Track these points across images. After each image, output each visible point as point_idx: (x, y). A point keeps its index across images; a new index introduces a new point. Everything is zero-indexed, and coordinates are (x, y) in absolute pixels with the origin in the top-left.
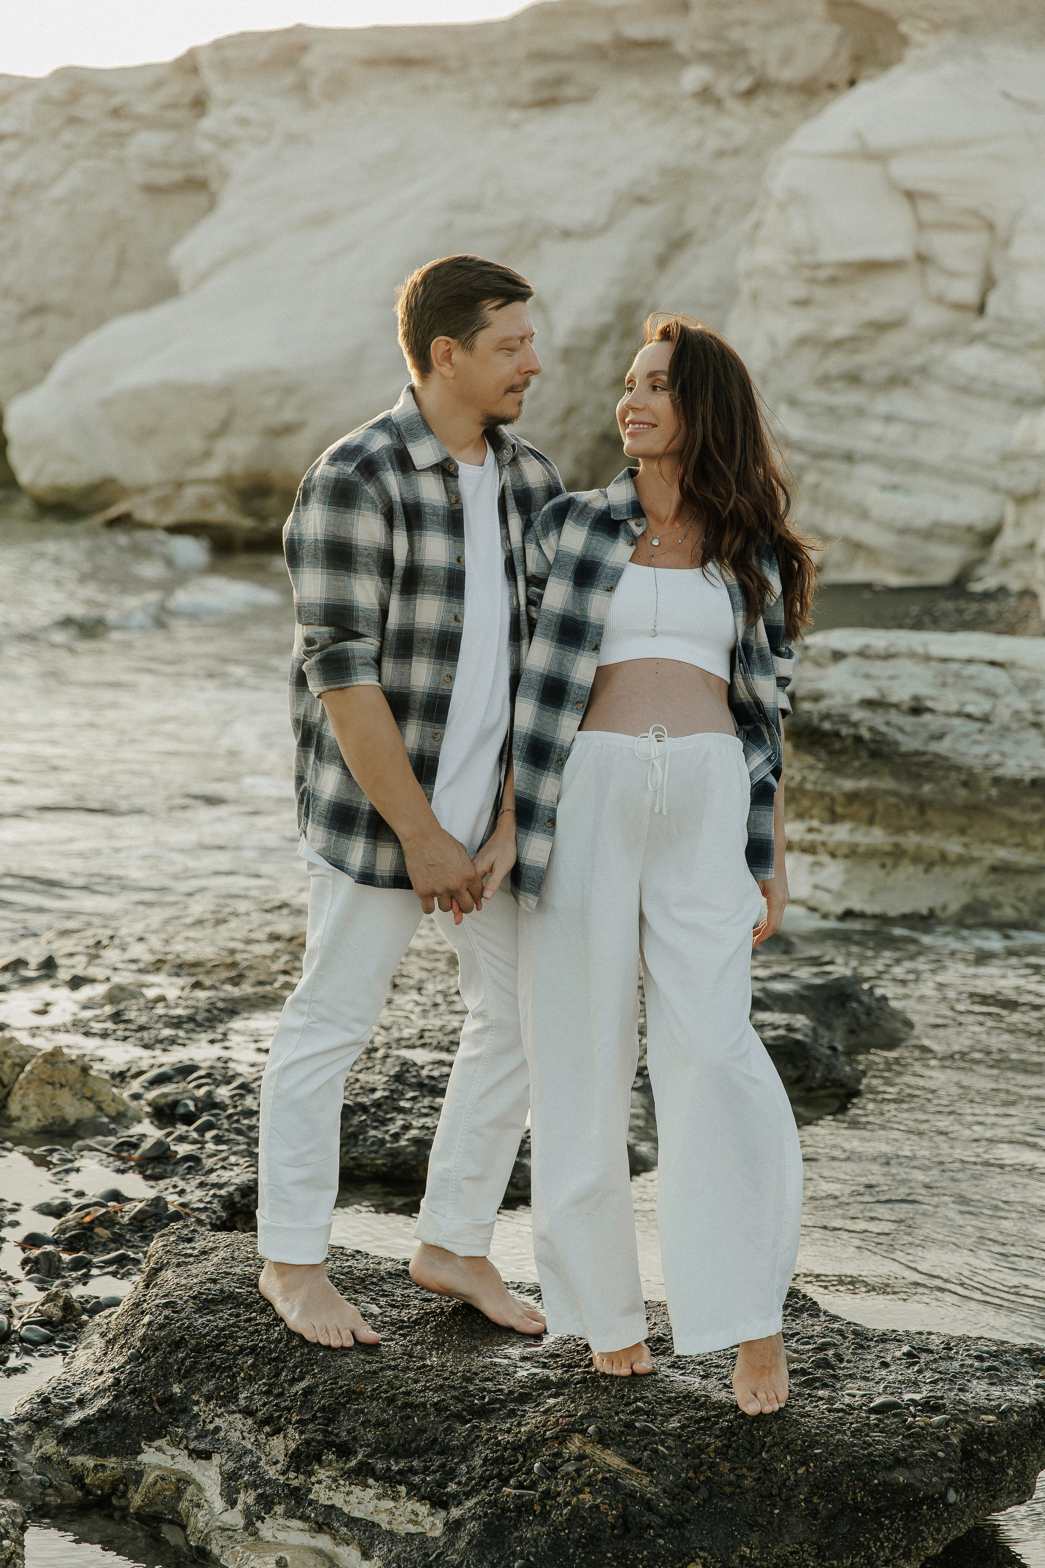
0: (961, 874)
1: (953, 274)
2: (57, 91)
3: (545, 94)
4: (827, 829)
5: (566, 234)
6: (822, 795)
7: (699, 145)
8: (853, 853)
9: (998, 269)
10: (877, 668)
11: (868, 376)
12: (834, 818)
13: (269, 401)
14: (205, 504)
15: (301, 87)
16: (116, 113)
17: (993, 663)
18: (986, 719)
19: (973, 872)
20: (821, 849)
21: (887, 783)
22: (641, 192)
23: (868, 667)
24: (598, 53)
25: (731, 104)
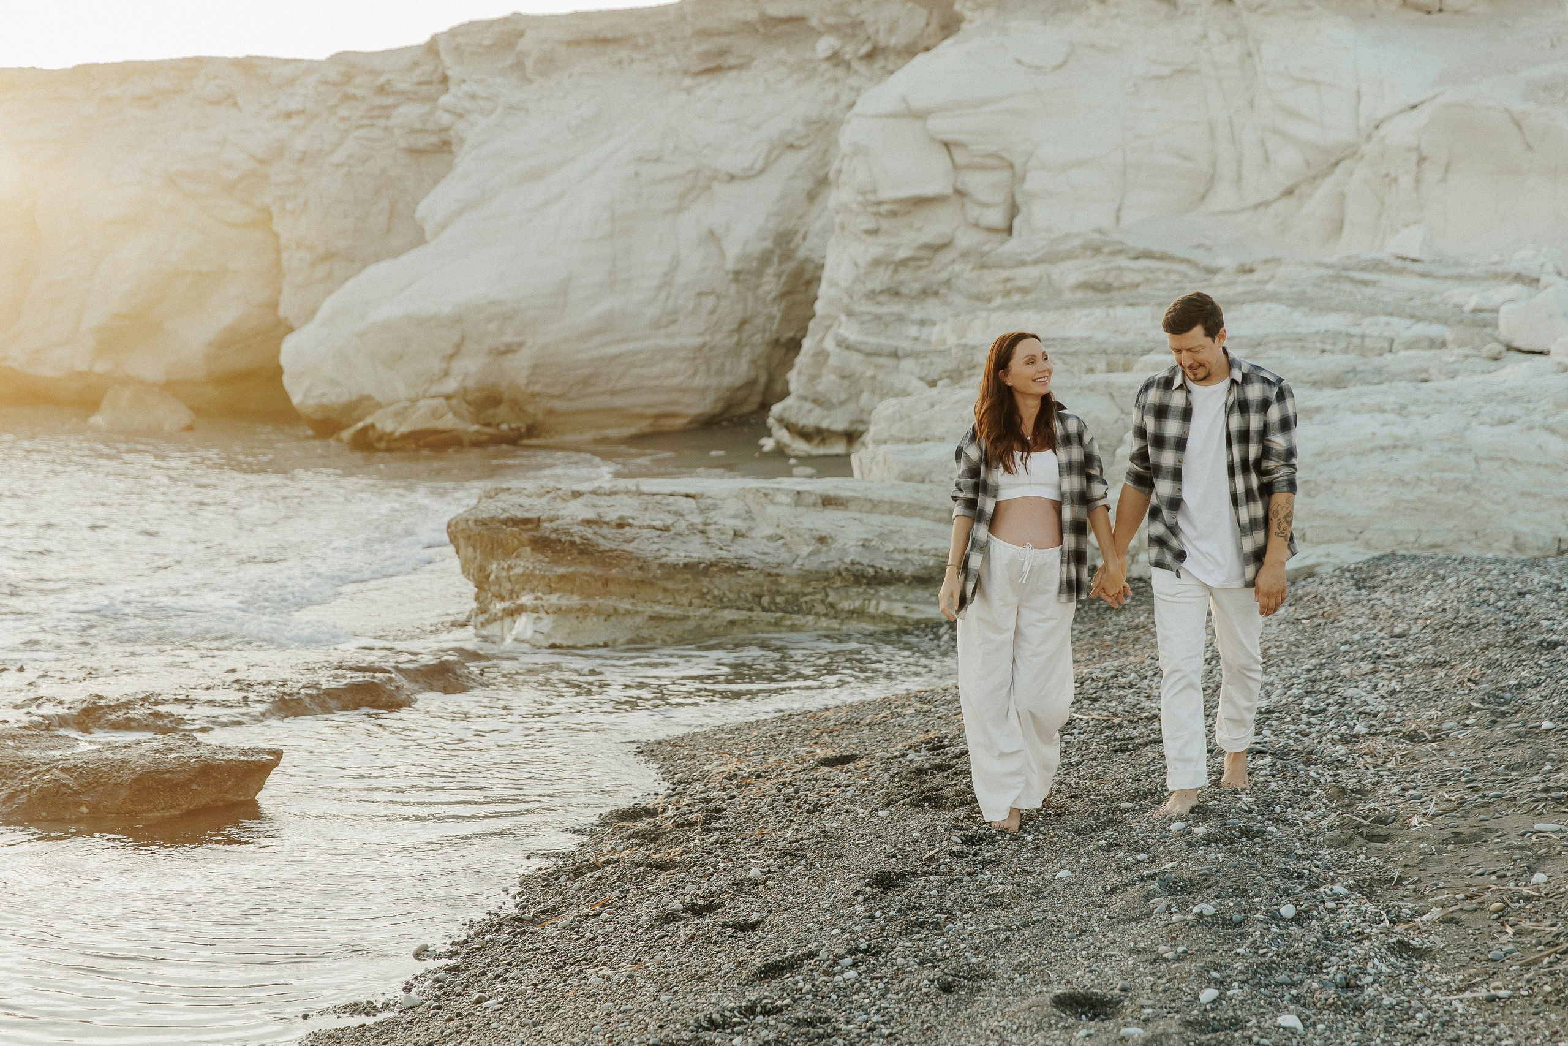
0: (628, 621)
1: (985, 205)
3: (712, 64)
4: (545, 597)
5: (732, 178)
6: (543, 577)
7: (836, 99)
8: (558, 611)
10: (603, 501)
11: (904, 290)
12: (551, 591)
13: (492, 327)
14: (434, 414)
15: (519, 65)
16: (382, 90)
17: (687, 496)
18: (667, 529)
19: (638, 620)
20: (541, 609)
21: (589, 568)
22: (790, 139)
23: (597, 500)
24: (749, 28)
25: (857, 65)
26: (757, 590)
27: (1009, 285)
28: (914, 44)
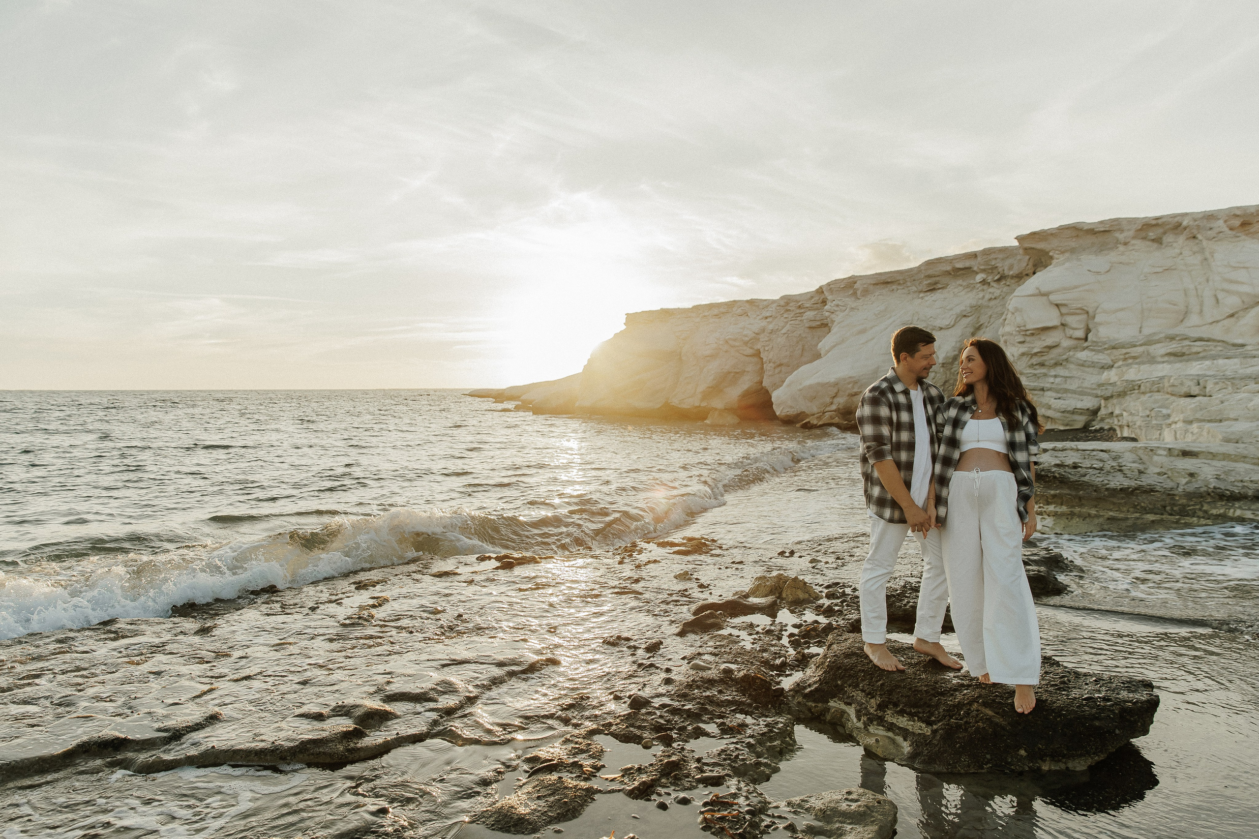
0: (1096, 521)
1: (1075, 329)
2: (782, 303)
3: (932, 288)
4: (1046, 506)
5: (941, 329)
6: (1043, 496)
7: (984, 297)
8: (1055, 515)
9: (1091, 326)
10: (1060, 454)
11: (1046, 363)
12: (1048, 503)
14: (831, 418)
15: (855, 294)
16: (799, 307)
17: (1102, 451)
18: (1101, 469)
19: (1101, 520)
20: (1045, 513)
21: (1066, 491)
22: (964, 314)
23: (1056, 453)
24: (948, 273)
25: (992, 284)
26: (1163, 503)
27: (1127, 356)
28: (1021, 273)
